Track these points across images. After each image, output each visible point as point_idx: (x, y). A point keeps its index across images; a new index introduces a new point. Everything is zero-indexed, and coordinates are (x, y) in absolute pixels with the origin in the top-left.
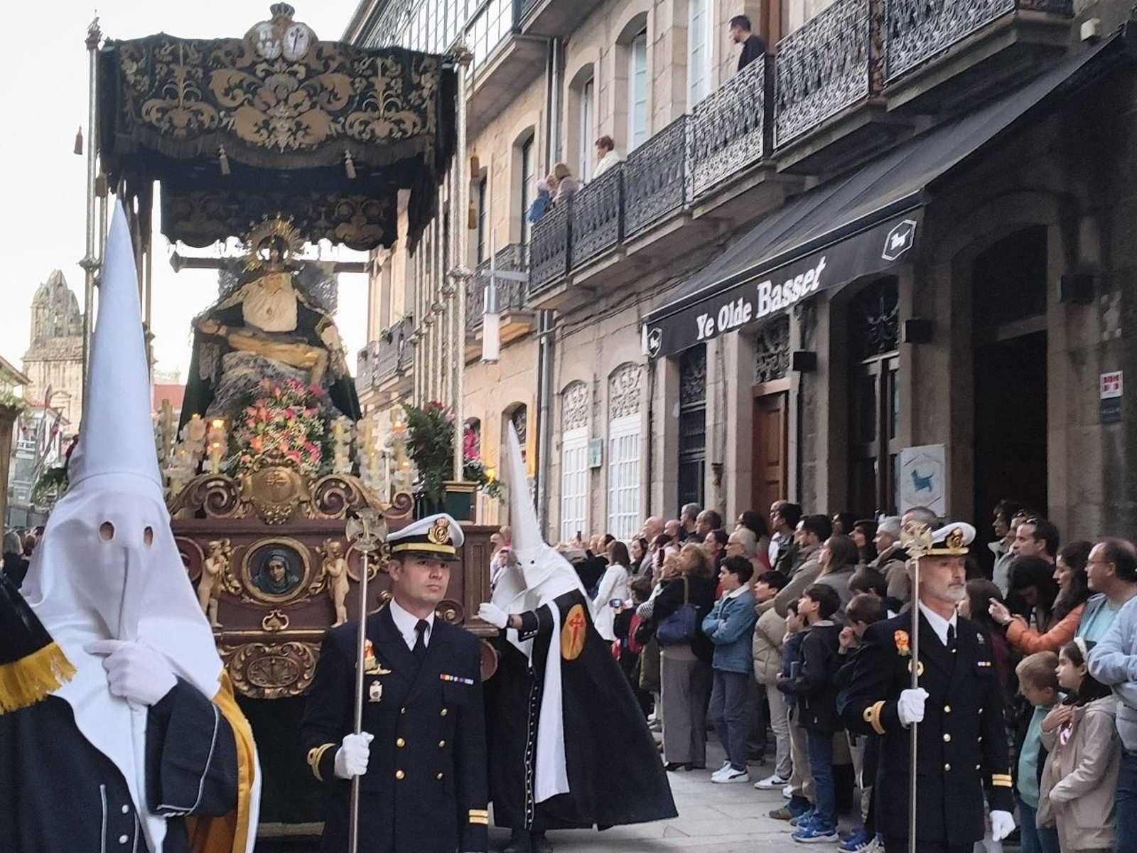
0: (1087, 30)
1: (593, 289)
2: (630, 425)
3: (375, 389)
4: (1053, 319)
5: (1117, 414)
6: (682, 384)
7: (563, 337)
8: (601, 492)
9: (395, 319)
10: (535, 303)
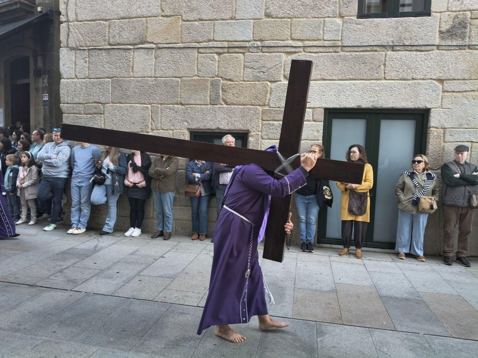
0: (39, 9)
4: (31, 80)
5: (47, 104)
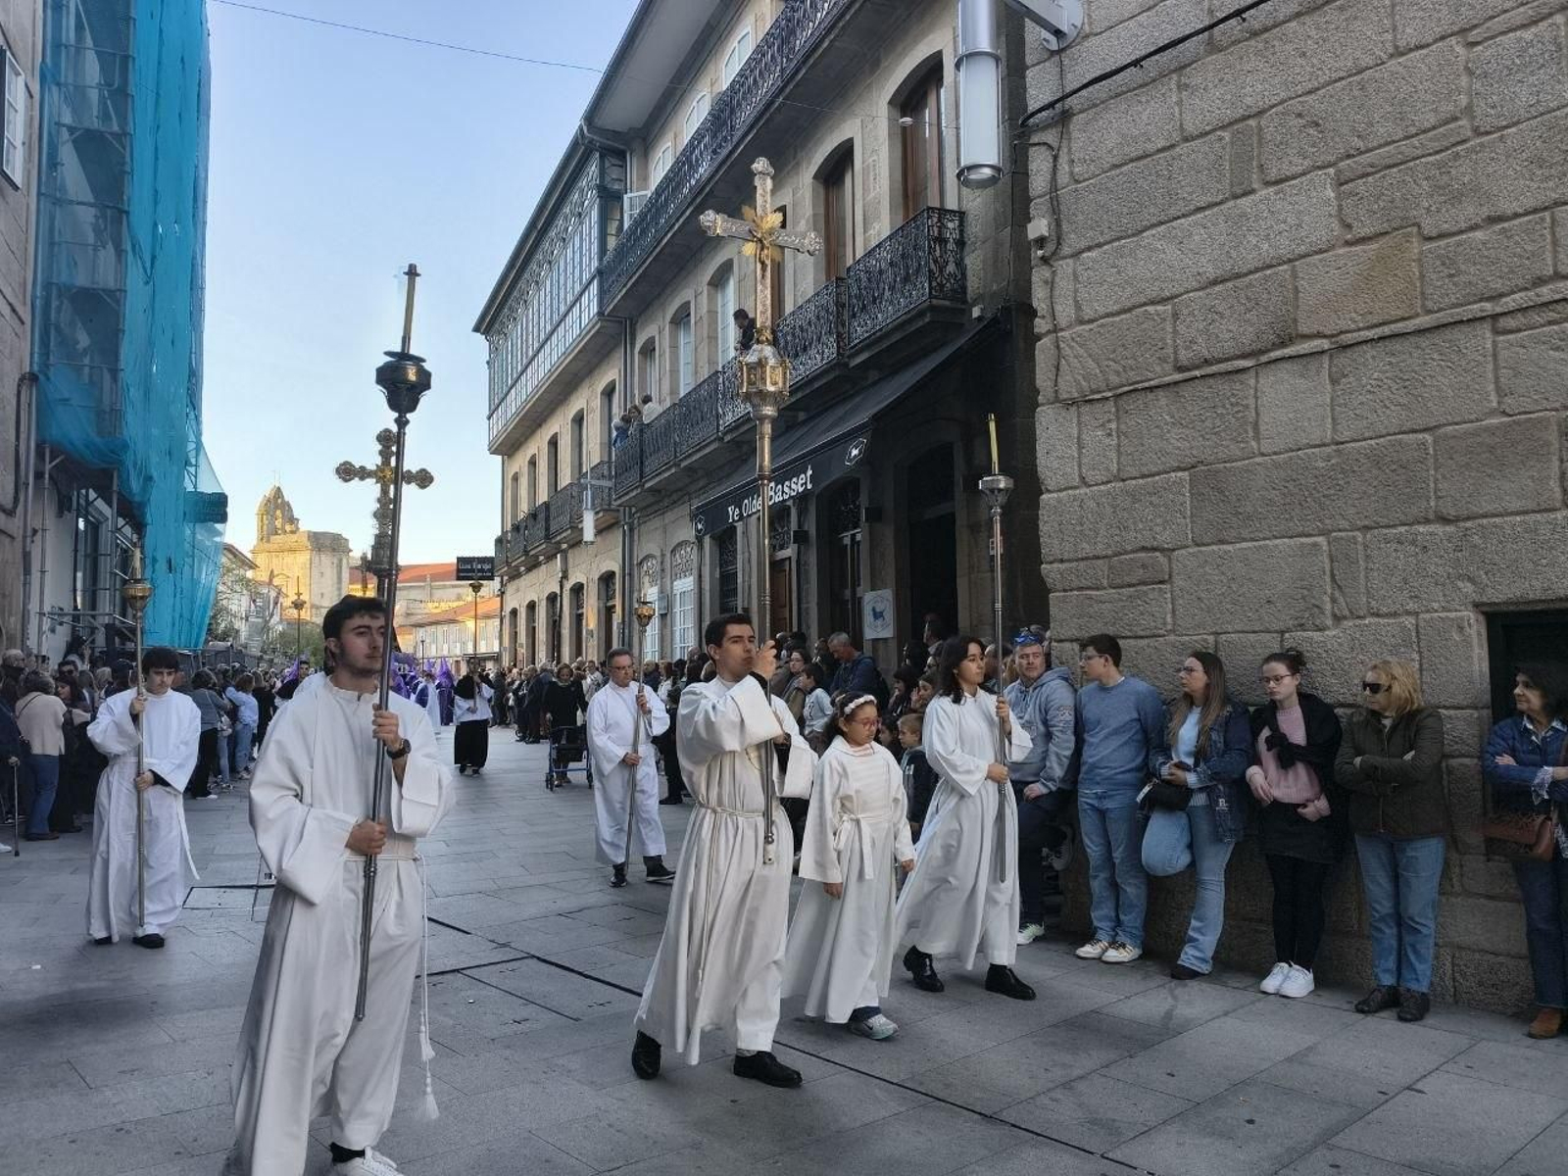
0: (976, 312)
1: (659, 491)
2: (685, 584)
3: (508, 564)
4: (958, 501)
6: (721, 555)
7: (639, 525)
8: (668, 631)
9: (521, 516)
10: (619, 502)
